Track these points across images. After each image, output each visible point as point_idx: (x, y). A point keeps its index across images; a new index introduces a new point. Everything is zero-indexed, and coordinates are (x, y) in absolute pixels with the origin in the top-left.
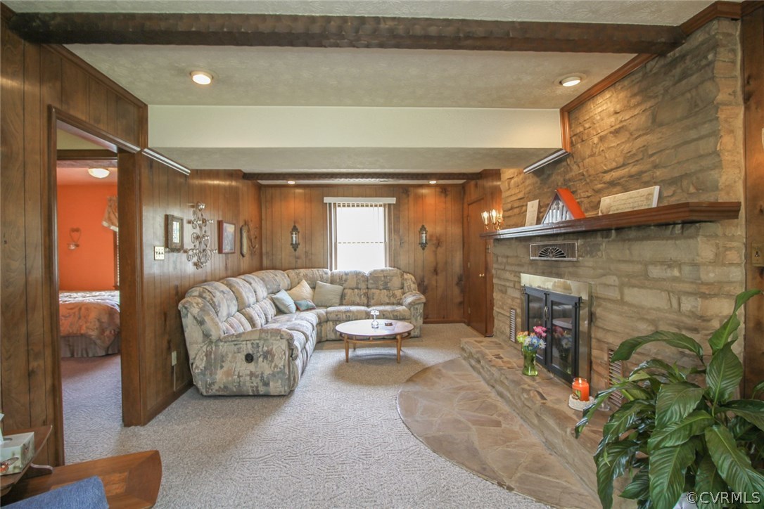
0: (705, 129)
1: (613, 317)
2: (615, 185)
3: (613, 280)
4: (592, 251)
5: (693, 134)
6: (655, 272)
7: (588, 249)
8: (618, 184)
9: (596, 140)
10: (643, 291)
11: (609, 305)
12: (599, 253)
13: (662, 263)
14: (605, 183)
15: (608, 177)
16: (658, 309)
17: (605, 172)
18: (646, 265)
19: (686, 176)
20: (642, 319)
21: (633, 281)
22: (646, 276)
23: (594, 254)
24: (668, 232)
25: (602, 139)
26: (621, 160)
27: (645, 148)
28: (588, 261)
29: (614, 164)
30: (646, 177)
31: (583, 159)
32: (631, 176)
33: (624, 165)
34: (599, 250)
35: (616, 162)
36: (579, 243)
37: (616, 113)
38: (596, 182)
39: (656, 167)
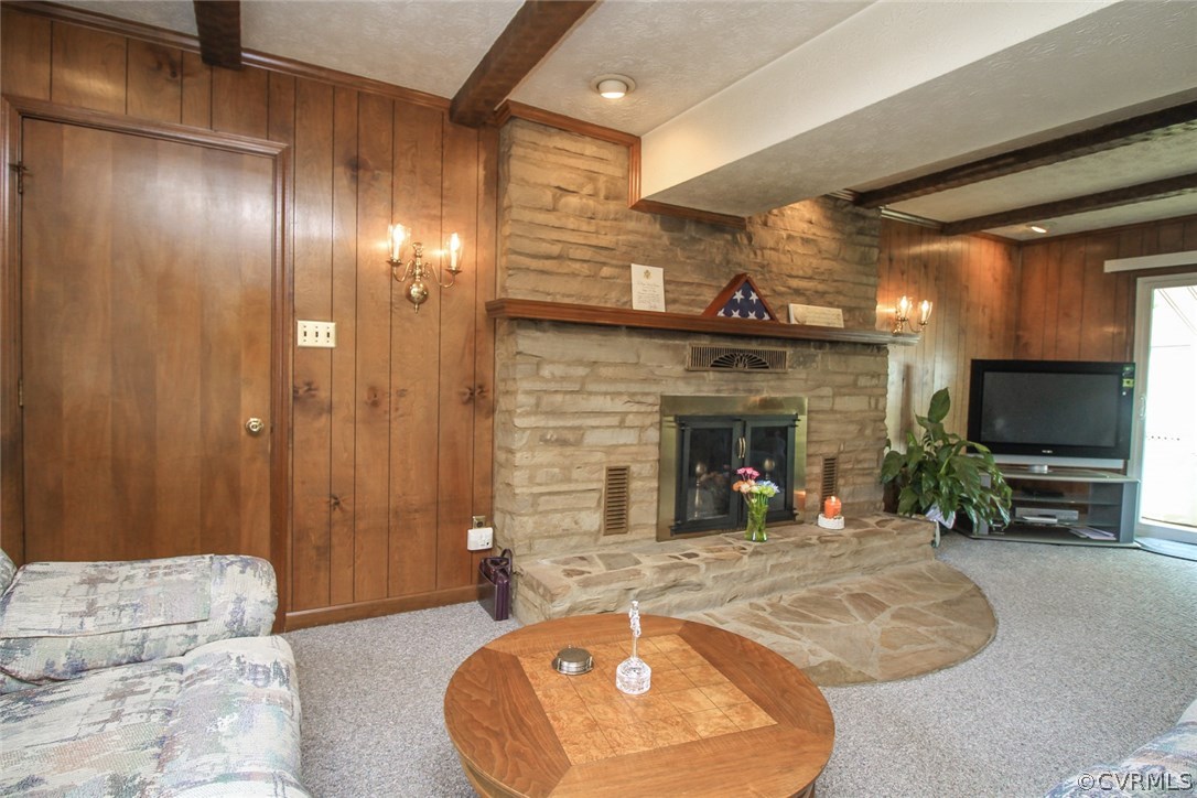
0: (872, 280)
1: (829, 427)
2: (799, 294)
3: (827, 391)
4: (804, 362)
5: (864, 280)
6: (863, 381)
7: (801, 359)
8: (803, 295)
9: (784, 234)
10: (853, 398)
11: (821, 416)
12: (814, 365)
13: (867, 374)
14: (789, 288)
15: (795, 283)
16: (861, 411)
17: (790, 276)
18: (858, 375)
19: (859, 308)
20: (852, 422)
21: (843, 390)
22: (855, 384)
23: (808, 365)
24: (869, 351)
25: (790, 237)
26: (810, 273)
27: (830, 272)
28: (801, 373)
29: (801, 273)
30: (829, 298)
31: (762, 249)
32: (817, 292)
33: (810, 278)
34: (814, 361)
35: (804, 271)
36: (789, 351)
37: (811, 222)
38: (777, 282)
39: (839, 292)
